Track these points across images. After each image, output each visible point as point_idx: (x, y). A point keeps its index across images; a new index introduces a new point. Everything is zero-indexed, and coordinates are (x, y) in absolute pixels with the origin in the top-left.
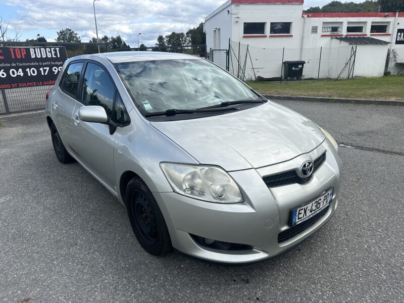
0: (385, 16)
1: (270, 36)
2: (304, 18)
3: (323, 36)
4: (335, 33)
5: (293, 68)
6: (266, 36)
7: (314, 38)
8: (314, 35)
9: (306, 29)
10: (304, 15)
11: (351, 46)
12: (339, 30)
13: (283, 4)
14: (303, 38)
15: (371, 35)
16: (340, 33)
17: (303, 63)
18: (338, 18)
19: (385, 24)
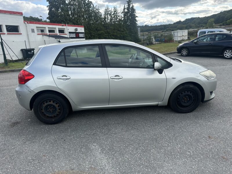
0: (63, 26)
1: (8, 34)
2: (26, 24)
3: (38, 34)
4: (43, 33)
5: (29, 53)
6: (5, 34)
7: (34, 35)
8: (33, 34)
9: (28, 30)
10: (25, 22)
11: (56, 40)
12: (45, 31)
13: (10, 14)
14: (28, 35)
15: (60, 34)
16: (46, 33)
17: (33, 50)
18: (43, 25)
19: (63, 29)
